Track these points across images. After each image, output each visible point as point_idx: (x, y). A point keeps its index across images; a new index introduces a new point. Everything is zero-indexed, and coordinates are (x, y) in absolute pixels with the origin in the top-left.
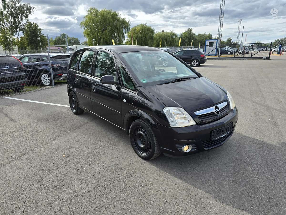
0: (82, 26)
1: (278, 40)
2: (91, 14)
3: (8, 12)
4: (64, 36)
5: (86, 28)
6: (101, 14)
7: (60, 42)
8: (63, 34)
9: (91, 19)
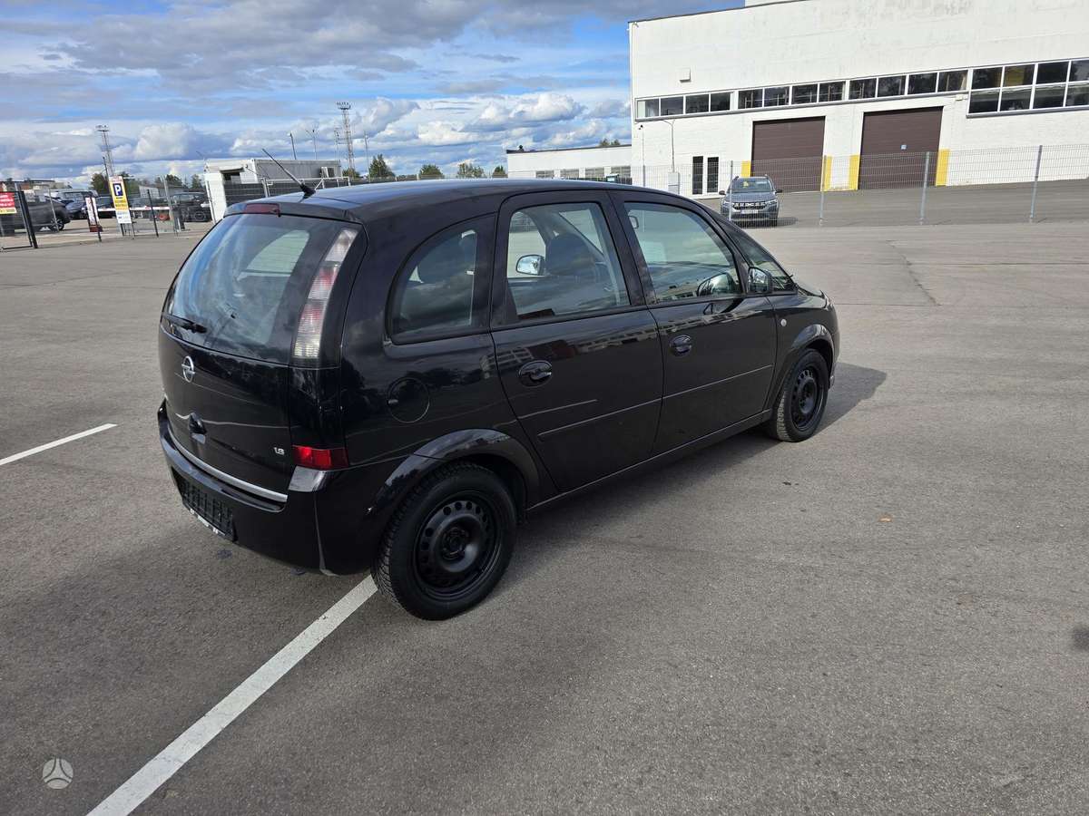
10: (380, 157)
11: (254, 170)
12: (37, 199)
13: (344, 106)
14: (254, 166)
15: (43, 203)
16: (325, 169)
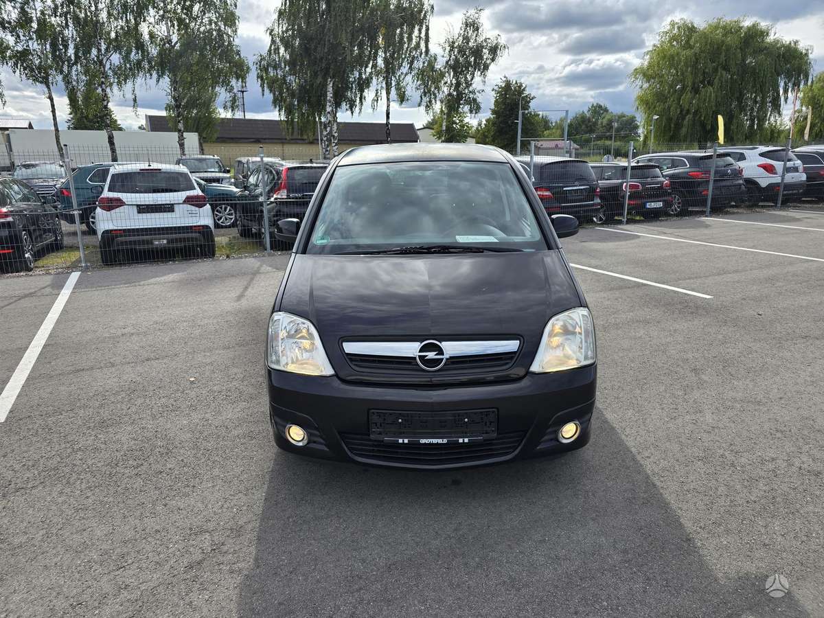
0: (637, 79)
2: (670, 42)
3: (449, 63)
4: (598, 110)
5: (646, 85)
6: (704, 35)
7: (583, 127)
8: (595, 105)
9: (664, 57)
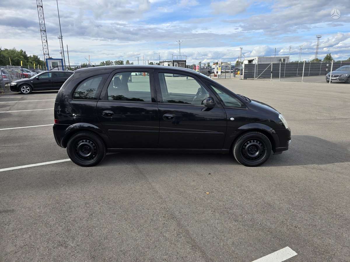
1: (103, 62)
10: (330, 54)
11: (257, 60)
12: (204, 67)
13: (319, 37)
14: (257, 59)
15: (205, 69)
16: (282, 59)
